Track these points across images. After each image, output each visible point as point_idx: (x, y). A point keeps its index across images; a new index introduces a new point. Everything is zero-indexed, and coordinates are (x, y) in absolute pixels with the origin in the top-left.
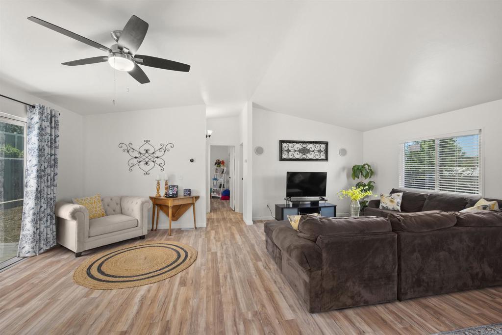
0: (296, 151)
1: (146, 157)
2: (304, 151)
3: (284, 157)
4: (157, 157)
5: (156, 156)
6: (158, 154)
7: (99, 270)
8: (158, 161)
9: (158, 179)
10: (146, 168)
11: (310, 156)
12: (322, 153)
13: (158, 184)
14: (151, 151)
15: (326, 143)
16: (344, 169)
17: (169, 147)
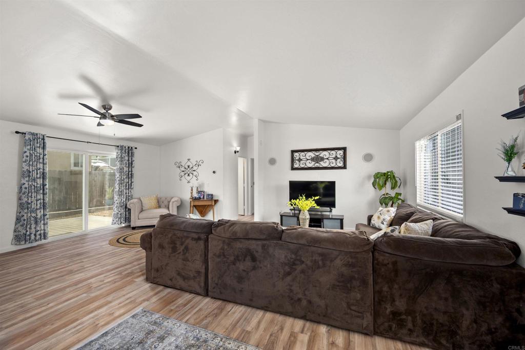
0: (308, 160)
1: (188, 171)
2: (317, 159)
3: (296, 166)
4: (194, 171)
5: (193, 169)
6: (195, 168)
7: (124, 240)
8: (195, 173)
9: (191, 186)
10: (188, 178)
11: (323, 164)
12: (339, 160)
13: (192, 190)
14: (191, 167)
15: (344, 149)
16: (369, 177)
17: (200, 163)
